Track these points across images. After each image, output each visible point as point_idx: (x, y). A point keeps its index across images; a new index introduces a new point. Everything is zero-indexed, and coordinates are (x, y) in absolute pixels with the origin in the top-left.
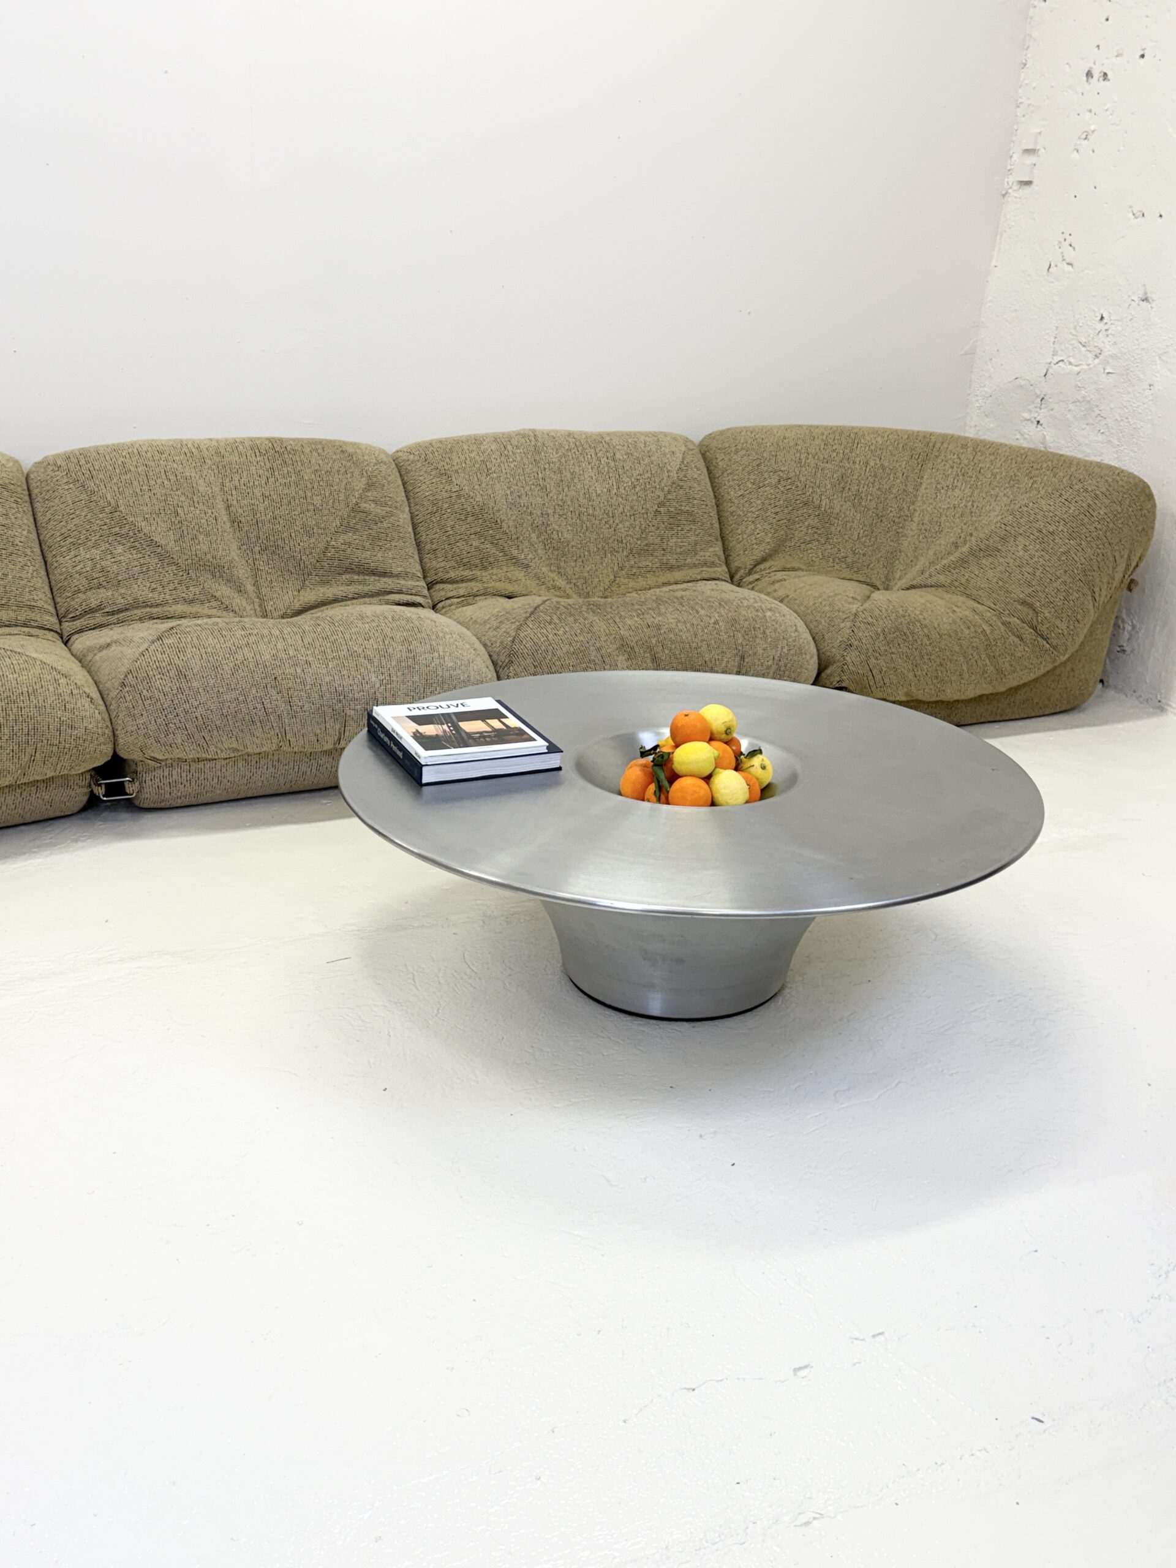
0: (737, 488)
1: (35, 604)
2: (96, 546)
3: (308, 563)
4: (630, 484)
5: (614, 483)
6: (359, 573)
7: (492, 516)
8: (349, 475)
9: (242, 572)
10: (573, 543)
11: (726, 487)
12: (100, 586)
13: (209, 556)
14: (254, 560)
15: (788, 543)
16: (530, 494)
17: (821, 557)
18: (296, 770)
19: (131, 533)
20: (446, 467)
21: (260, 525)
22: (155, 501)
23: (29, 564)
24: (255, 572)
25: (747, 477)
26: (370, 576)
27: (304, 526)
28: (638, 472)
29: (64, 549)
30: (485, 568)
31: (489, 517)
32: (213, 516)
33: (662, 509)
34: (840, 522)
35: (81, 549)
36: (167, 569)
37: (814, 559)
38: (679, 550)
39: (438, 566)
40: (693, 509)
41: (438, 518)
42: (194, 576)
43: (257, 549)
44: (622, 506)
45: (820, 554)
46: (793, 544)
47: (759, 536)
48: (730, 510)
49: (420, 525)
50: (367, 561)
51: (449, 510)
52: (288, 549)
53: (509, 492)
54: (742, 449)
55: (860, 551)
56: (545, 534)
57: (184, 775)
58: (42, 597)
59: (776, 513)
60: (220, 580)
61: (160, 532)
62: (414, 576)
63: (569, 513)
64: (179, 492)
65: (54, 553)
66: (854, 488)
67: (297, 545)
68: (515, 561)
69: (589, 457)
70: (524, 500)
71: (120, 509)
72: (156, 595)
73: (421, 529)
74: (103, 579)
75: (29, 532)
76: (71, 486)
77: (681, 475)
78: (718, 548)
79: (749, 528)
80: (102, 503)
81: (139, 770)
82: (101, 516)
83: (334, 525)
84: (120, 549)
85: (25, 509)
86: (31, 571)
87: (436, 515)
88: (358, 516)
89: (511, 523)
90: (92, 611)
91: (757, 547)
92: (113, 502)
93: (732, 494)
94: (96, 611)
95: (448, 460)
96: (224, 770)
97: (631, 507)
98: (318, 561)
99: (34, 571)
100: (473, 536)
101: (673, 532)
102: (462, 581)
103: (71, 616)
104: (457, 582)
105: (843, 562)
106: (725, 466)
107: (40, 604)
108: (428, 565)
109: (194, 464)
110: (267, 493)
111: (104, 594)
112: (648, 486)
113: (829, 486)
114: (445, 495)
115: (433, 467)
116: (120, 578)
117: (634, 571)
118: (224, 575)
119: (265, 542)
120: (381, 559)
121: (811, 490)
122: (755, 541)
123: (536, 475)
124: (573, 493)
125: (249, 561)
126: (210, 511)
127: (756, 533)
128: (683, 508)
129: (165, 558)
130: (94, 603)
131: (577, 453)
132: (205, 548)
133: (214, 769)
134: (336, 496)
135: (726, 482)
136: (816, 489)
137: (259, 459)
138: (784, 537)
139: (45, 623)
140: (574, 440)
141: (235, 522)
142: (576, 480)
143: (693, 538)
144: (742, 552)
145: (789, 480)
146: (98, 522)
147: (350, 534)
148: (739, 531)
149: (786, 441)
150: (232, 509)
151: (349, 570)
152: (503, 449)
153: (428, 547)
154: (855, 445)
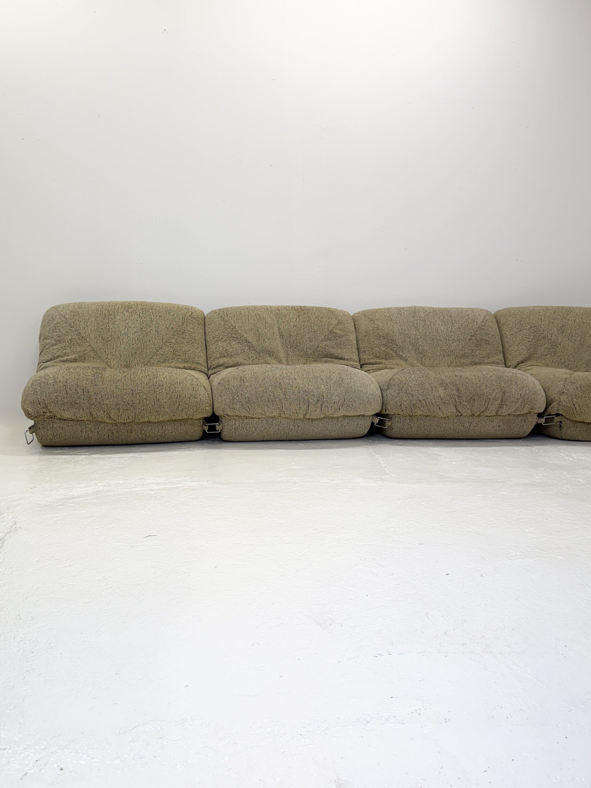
0: (510, 331)
1: (199, 362)
2: (225, 341)
3: (309, 353)
4: (458, 327)
5: (450, 326)
6: (330, 358)
7: (391, 337)
8: (330, 319)
9: (282, 355)
10: (429, 351)
11: (504, 331)
12: (224, 356)
13: (269, 348)
14: (288, 350)
15: (535, 355)
16: (410, 329)
17: (552, 362)
18: (288, 427)
19: (239, 337)
20: (373, 318)
21: (291, 337)
22: (250, 325)
23: (200, 347)
24: (287, 355)
25: (515, 326)
26: (335, 359)
27: (309, 338)
28: (462, 322)
29: (213, 342)
30: (387, 359)
31: (390, 338)
32: (273, 332)
33: (473, 338)
34: (561, 346)
35: (219, 342)
36: (251, 352)
37: (548, 363)
38: (480, 356)
39: (366, 357)
40: (488, 339)
41: (367, 338)
42: (262, 356)
43: (289, 346)
44: (453, 336)
45: (551, 361)
46: (537, 356)
47: (520, 351)
48: (506, 341)
49: (360, 341)
50: (334, 353)
51: (372, 335)
52: (301, 346)
53: (400, 328)
54: (513, 315)
55: (572, 360)
56: (416, 347)
57: (241, 425)
58: (202, 360)
59: (529, 341)
60: (273, 357)
61: (251, 337)
62: (354, 360)
63: (428, 339)
64: (260, 323)
65: (209, 344)
66: (569, 331)
67: (305, 345)
68: (400, 357)
69: (439, 315)
70: (407, 332)
71: (236, 327)
72: (246, 361)
73: (360, 342)
74: (226, 354)
75: (202, 336)
76: (219, 319)
77: (483, 324)
78: (501, 357)
79: (515, 348)
80: (230, 325)
81: (222, 421)
82: (228, 330)
83: (322, 338)
84: (234, 343)
85: (202, 327)
86: (200, 350)
87: (367, 336)
88: (332, 334)
89: (400, 341)
90: (220, 366)
91: (519, 356)
92: (234, 325)
93: (507, 333)
94: (221, 366)
95: (374, 315)
96: (257, 424)
97: (458, 337)
98: (313, 352)
99: (201, 350)
100: (382, 346)
101: (478, 348)
102: (376, 364)
103: (212, 368)
104: (374, 364)
105: (563, 364)
106: (504, 322)
107: (201, 362)
108: (362, 357)
109: (268, 313)
110: (295, 325)
111: (225, 360)
112: (466, 328)
113: (556, 330)
114: (371, 328)
115: (367, 318)
116: (232, 354)
117: (458, 364)
118: (274, 355)
119: (292, 343)
120: (340, 352)
121: (547, 332)
122: (518, 354)
123: (413, 322)
124: (430, 330)
125: (285, 351)
126: (271, 330)
127: (518, 350)
128: (483, 338)
129: (251, 347)
130: (221, 363)
131: (433, 314)
132: (268, 344)
133: (253, 423)
134: (324, 327)
135: (505, 329)
136: (549, 331)
137: (294, 311)
138: (533, 352)
139: (202, 369)
140: (432, 309)
141: (281, 335)
142: (432, 325)
143: (488, 351)
144: (511, 359)
145: (536, 327)
146: (227, 332)
147: (328, 342)
148: (510, 350)
149: (534, 311)
150: (281, 330)
151: (326, 356)
152: (399, 311)
153: (362, 350)
154: (569, 313)
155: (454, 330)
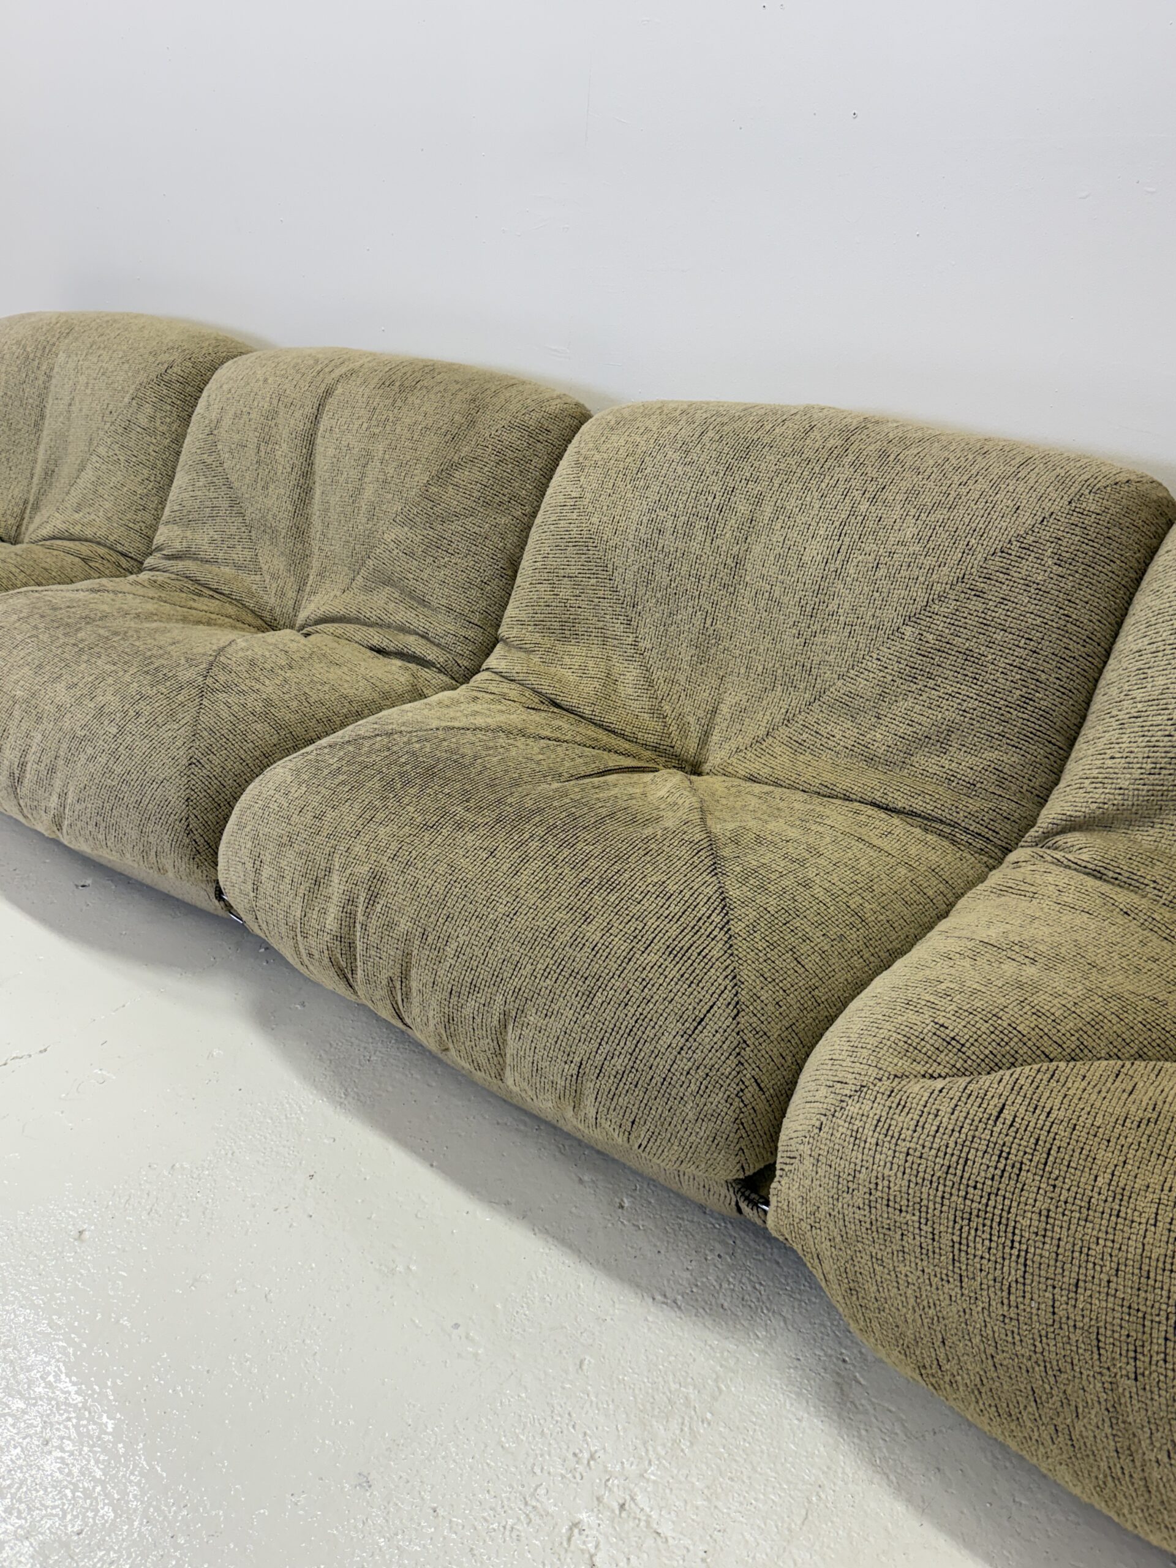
2: (188, 471)
3: (360, 556)
4: (873, 557)
6: (399, 590)
7: (604, 551)
12: (175, 521)
16: (683, 531)
19: (214, 465)
21: (334, 487)
26: (408, 598)
27: (368, 503)
30: (566, 641)
31: (599, 554)
32: (292, 462)
36: (233, 520)
40: (984, 650)
42: (254, 536)
61: (239, 471)
64: (273, 423)
67: (355, 526)
70: (666, 540)
71: (216, 431)
72: (211, 548)
74: (179, 514)
80: (207, 421)
82: (201, 436)
83: (395, 509)
84: (202, 481)
88: (422, 504)
89: (630, 574)
92: (214, 422)
94: (159, 550)
98: (368, 557)
100: (565, 580)
108: (508, 607)
110: (352, 445)
112: (902, 572)
116: (191, 516)
120: (426, 578)
126: (290, 455)
128: (957, 641)
129: (234, 503)
130: (161, 541)
132: (270, 503)
134: (412, 468)
146: (197, 443)
147: (406, 529)
151: (391, 581)
155: (852, 571)
